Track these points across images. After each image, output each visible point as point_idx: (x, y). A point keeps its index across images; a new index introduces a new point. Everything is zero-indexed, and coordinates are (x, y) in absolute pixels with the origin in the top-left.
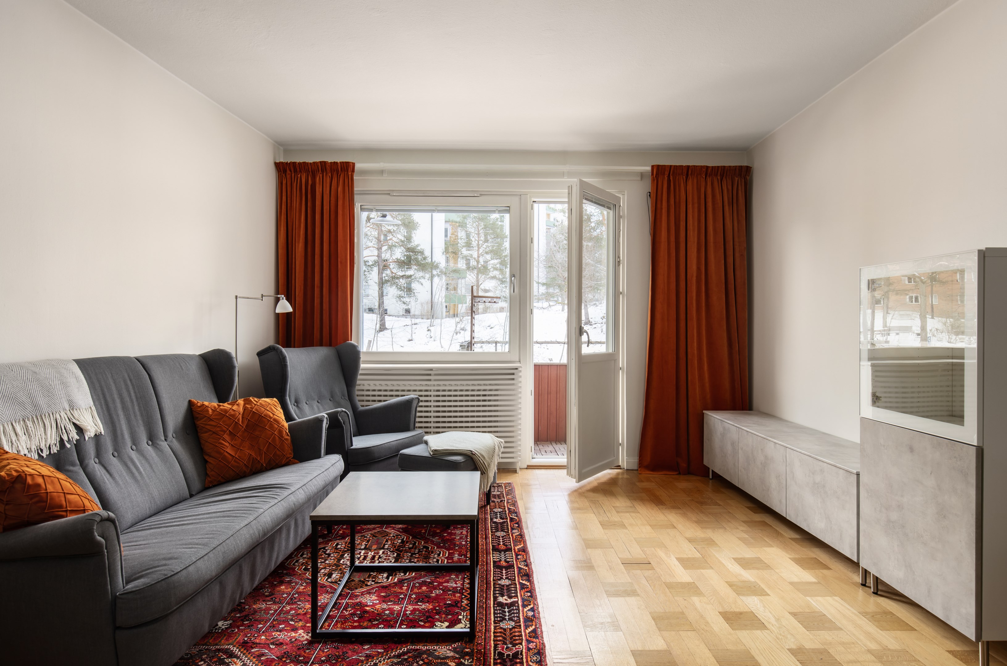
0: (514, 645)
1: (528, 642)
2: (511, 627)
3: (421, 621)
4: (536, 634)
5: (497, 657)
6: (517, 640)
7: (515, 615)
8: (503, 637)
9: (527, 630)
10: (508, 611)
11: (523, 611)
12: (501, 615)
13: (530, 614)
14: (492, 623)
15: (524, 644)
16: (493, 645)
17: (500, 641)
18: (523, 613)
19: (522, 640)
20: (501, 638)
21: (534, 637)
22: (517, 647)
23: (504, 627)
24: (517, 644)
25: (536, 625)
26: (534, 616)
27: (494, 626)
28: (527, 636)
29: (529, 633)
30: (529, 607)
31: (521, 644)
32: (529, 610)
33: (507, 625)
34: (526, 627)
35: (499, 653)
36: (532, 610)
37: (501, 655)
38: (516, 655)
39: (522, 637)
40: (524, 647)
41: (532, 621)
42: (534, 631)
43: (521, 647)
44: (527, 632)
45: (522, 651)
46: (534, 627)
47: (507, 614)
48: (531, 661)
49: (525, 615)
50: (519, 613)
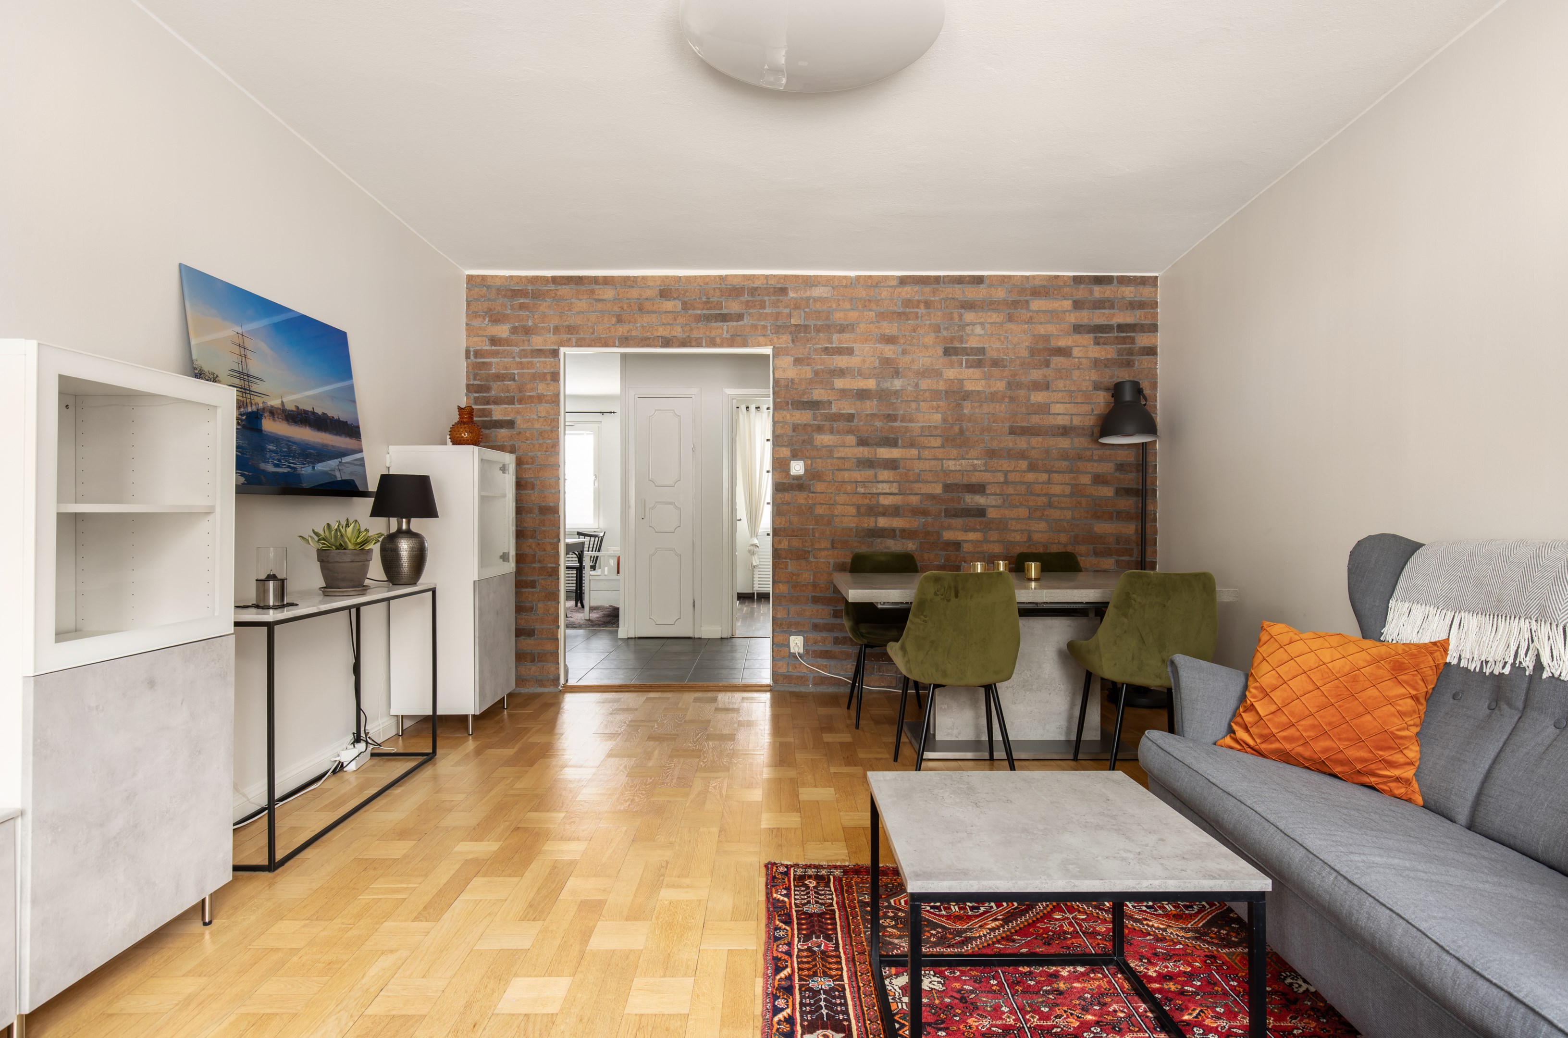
0: (809, 949)
1: (789, 954)
2: (815, 979)
3: (971, 992)
4: (776, 965)
5: (834, 936)
6: (806, 957)
7: (808, 1001)
8: (827, 962)
9: (790, 972)
10: (821, 1008)
11: (794, 1009)
12: (834, 1001)
13: (780, 1003)
14: (847, 986)
15: (796, 950)
16: (841, 950)
17: (831, 957)
18: (794, 1005)
19: (798, 957)
20: (830, 960)
21: (780, 959)
22: (806, 947)
23: (827, 979)
24: (806, 950)
25: (774, 979)
26: (776, 998)
27: (843, 981)
28: (789, 962)
29: (787, 967)
30: (780, 1016)
31: (799, 950)
32: (782, 1010)
33: (823, 983)
34: (790, 978)
35: (830, 940)
36: (776, 1010)
37: (828, 938)
38: (807, 938)
39: (797, 961)
40: (795, 947)
41: (780, 988)
42: (778, 970)
43: (799, 947)
44: (789, 970)
45: (799, 941)
46: (778, 977)
47: (822, 1003)
48: (787, 930)
49: (790, 1001)
50: (802, 1005)
